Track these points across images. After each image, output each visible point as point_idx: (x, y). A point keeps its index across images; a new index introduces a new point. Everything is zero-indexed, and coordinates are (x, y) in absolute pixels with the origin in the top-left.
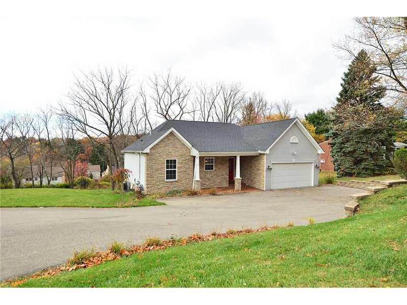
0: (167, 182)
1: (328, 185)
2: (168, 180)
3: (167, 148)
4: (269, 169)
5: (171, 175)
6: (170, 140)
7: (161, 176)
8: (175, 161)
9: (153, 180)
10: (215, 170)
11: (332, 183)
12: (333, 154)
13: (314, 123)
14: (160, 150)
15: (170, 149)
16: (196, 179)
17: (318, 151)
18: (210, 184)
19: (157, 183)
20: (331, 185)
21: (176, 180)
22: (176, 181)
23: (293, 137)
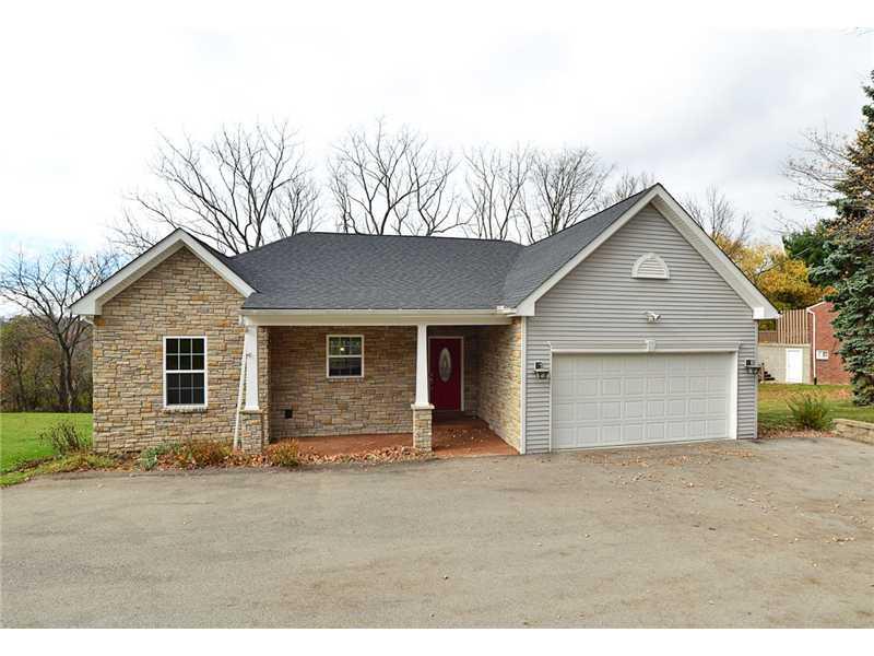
0: (169, 413)
1: (802, 434)
2: (173, 407)
3: (168, 300)
4: (542, 375)
5: (185, 389)
6: (182, 273)
7: (149, 391)
8: (199, 344)
9: (118, 406)
10: (366, 378)
11: (817, 428)
12: (842, 330)
13: (806, 256)
14: (145, 306)
15: (180, 300)
16: (248, 408)
17: (755, 309)
18: (349, 422)
19: (136, 417)
20: (812, 434)
21: (205, 406)
22: (205, 412)
23: (649, 256)
